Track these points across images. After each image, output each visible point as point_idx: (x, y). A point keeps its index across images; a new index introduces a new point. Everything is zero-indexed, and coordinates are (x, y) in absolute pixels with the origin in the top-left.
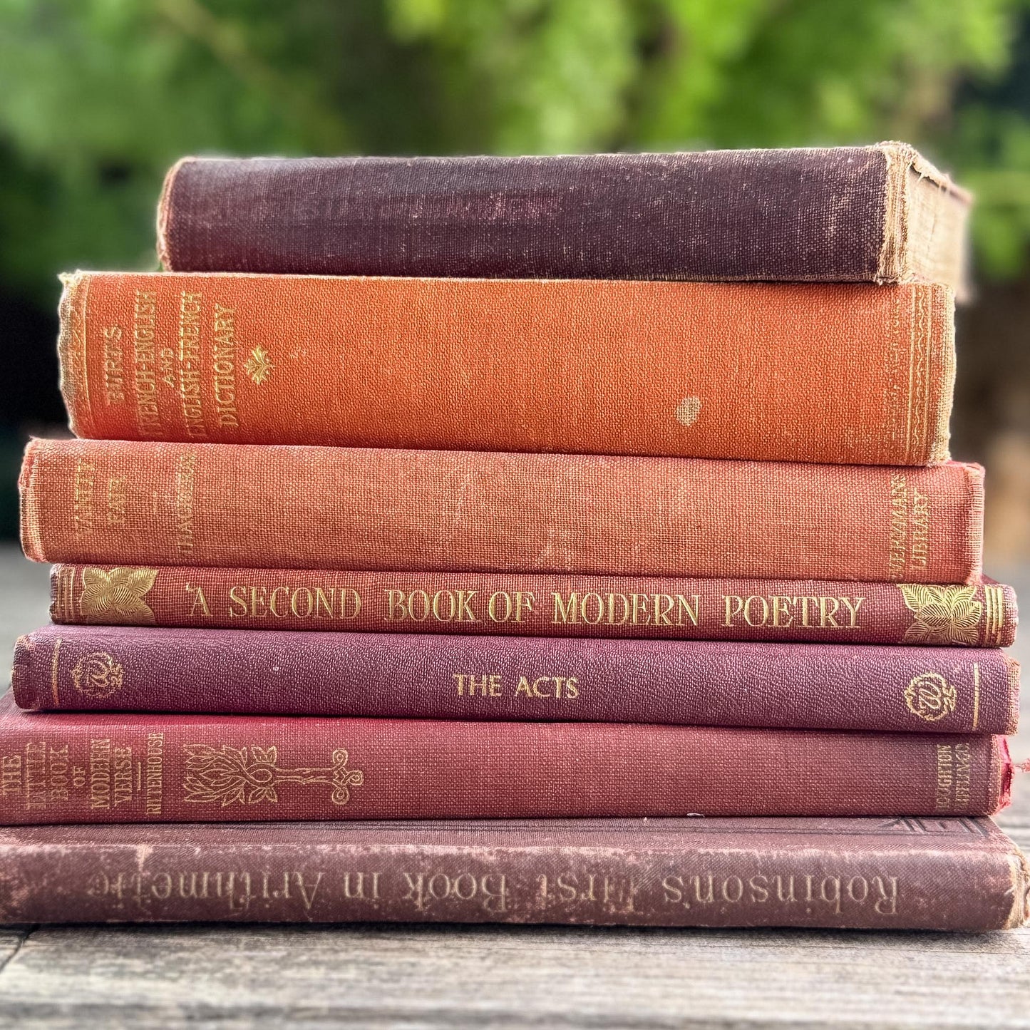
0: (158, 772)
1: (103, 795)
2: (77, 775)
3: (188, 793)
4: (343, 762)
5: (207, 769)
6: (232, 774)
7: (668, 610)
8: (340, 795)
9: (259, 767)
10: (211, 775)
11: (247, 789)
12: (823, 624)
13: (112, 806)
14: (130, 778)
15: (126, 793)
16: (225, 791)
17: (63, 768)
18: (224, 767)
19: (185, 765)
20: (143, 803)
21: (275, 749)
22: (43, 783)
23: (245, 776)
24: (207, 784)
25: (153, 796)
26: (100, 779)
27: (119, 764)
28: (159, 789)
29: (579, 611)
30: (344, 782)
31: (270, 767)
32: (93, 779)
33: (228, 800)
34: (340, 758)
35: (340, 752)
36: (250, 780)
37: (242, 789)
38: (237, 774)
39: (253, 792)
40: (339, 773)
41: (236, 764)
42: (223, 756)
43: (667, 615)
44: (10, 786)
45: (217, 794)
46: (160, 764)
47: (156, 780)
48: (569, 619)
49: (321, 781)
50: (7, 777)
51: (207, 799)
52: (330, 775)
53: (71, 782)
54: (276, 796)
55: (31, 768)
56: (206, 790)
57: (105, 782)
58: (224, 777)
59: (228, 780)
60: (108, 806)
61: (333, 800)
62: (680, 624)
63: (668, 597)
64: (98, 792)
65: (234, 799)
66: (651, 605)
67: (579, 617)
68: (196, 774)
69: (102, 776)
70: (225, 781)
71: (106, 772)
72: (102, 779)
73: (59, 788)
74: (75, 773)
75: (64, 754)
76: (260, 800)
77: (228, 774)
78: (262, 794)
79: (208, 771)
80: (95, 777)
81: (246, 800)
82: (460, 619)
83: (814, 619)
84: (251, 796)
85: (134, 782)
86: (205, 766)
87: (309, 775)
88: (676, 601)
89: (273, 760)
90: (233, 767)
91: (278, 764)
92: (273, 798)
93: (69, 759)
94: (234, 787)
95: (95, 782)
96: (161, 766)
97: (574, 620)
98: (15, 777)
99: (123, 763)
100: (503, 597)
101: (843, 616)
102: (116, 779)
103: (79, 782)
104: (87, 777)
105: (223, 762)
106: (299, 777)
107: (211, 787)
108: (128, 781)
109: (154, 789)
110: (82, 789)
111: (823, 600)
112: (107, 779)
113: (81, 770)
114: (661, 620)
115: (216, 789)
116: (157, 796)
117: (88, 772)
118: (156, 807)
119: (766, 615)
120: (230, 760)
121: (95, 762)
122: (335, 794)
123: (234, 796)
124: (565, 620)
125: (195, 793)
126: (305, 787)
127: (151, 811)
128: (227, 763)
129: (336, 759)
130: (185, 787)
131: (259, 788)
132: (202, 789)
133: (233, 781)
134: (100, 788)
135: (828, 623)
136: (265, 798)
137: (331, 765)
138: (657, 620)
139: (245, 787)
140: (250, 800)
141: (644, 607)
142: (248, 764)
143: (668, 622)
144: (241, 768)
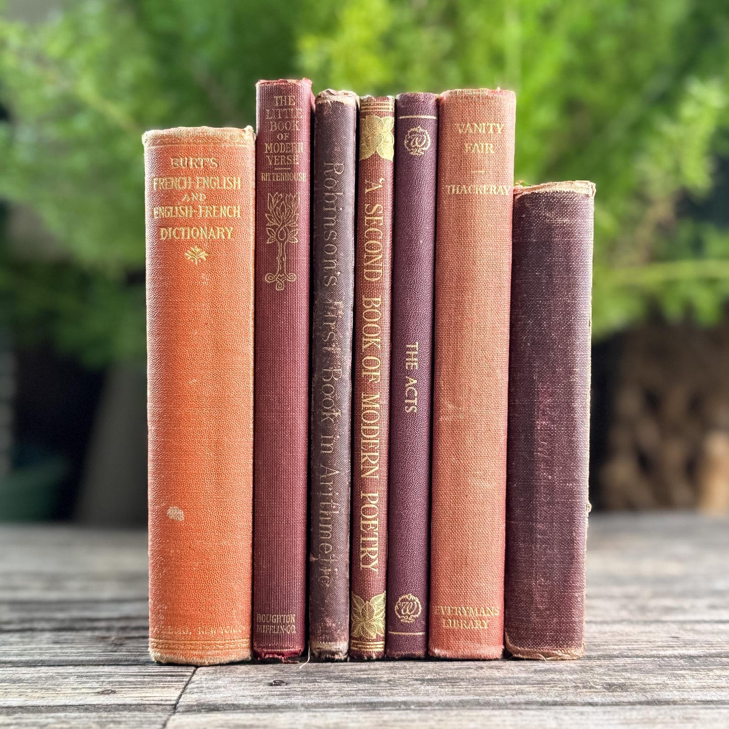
0: (285, 178)
1: (273, 149)
2: (284, 135)
3: (273, 195)
4: (289, 279)
6: (283, 218)
7: (370, 461)
8: (271, 278)
9: (287, 233)
10: (283, 206)
11: (274, 227)
12: (362, 549)
13: (267, 154)
14: (282, 164)
15: (273, 162)
16: (274, 215)
17: (288, 128)
18: (287, 214)
19: (289, 193)
20: (268, 171)
21: (297, 243)
22: (280, 117)
23: (282, 226)
24: (278, 205)
25: (271, 176)
26: (281, 147)
27: (290, 158)
28: (275, 179)
29: (369, 409)
30: (278, 279)
31: (287, 239)
33: (268, 216)
34: (291, 277)
35: (294, 277)
36: (280, 228)
37: (274, 224)
38: (283, 221)
39: (273, 230)
40: (283, 277)
41: (289, 221)
42: (293, 213)
43: (367, 460)
44: (279, 100)
45: (272, 210)
47: (280, 177)
48: (364, 403)
49: (279, 267)
50: (283, 98)
51: (269, 205)
52: (282, 272)
53: (280, 132)
54: (271, 242)
55: (288, 111)
56: (274, 204)
57: (280, 150)
58: (282, 214)
59: (280, 216)
60: (267, 152)
61: (268, 274)
62: (362, 467)
63: (377, 460)
64: (274, 147)
65: (269, 220)
66: (373, 450)
67: (365, 409)
68: (283, 199)
69: (283, 148)
70: (279, 214)
71: (286, 151)
73: (277, 126)
75: (295, 129)
76: (269, 234)
77: (283, 216)
78: (272, 235)
79: (285, 205)
80: (283, 145)
81: (269, 227)
82: (364, 339)
83: (365, 545)
84: (271, 229)
85: (280, 166)
86: (288, 204)
87: (282, 260)
88: (376, 465)
89: (291, 241)
90: (287, 219)
91: (288, 243)
93: (293, 131)
94: (276, 220)
95: (280, 145)
96: (288, 180)
97: (363, 406)
98: (284, 102)
99: (290, 160)
100: (377, 364)
101: (367, 561)
102: (282, 156)
103: (280, 137)
104: (283, 141)
105: (290, 213)
106: (281, 255)
107: (276, 207)
108: (280, 163)
109: (276, 176)
110: (276, 138)
111: (376, 549)
112: (281, 152)
113: (287, 138)
114: (364, 456)
115: (275, 210)
116: (271, 178)
117: (286, 141)
118: (265, 178)
119: (368, 517)
120: (291, 217)
121: (291, 145)
122: (271, 275)
123: (271, 220)
124: (364, 400)
125: (273, 199)
126: (275, 258)
127: (264, 175)
128: (289, 215)
129: (291, 275)
130: (277, 193)
131: (275, 234)
132: (275, 202)
133: (279, 219)
134: (276, 148)
135: (363, 552)
136: (269, 237)
137: (288, 272)
138: (364, 454)
139: (276, 226)
141: (371, 446)
142: (288, 227)
143: (363, 461)
144: (286, 223)
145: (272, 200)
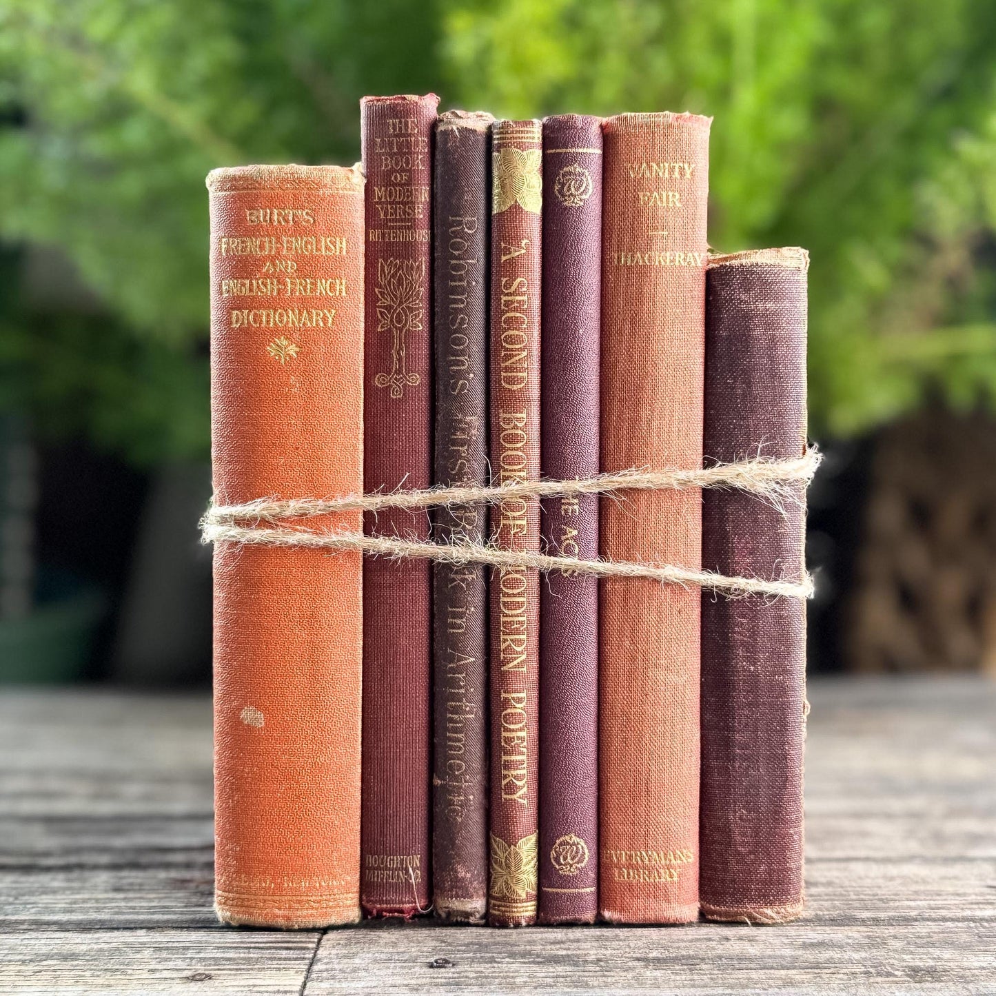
0: (403, 238)
1: (385, 195)
2: (401, 176)
3: (386, 261)
4: (410, 382)
5: (405, 276)
6: (401, 294)
7: (514, 646)
8: (383, 380)
9: (406, 316)
10: (400, 279)
11: (388, 308)
12: (505, 772)
13: (377, 203)
14: (398, 217)
15: (386, 214)
16: (387, 290)
17: (407, 165)
18: (406, 289)
19: (409, 258)
20: (379, 226)
21: (420, 329)
22: (395, 150)
23: (399, 305)
24: (393, 276)
25: (383, 235)
26: (398, 193)
27: (409, 208)
28: (389, 239)
29: (511, 573)
30: (393, 382)
31: (406, 324)
32: (398, 188)
33: (380, 292)
34: (413, 379)
35: (417, 379)
36: (396, 309)
37: (388, 303)
38: (401, 299)
39: (386, 312)
40: (402, 378)
41: (409, 298)
42: (415, 288)
43: (509, 646)
44: (394, 125)
45: (385, 283)
46: (410, 239)
47: (396, 236)
49: (394, 365)
50: (400, 122)
51: (381, 276)
52: (399, 372)
53: (396, 171)
54: (383, 330)
55: (407, 140)
56: (388, 274)
57: (396, 197)
58: (398, 289)
59: (396, 292)
60: (377, 200)
61: (380, 374)
62: (502, 655)
63: (524, 646)
64: (388, 192)
65: (380, 297)
66: (517, 632)
67: (506, 573)
68: (401, 267)
69: (400, 195)
70: (394, 289)
71: (404, 198)
73: (391, 162)
74: (403, 174)
75: (418, 166)
76: (380, 317)
77: (401, 292)
78: (384, 319)
79: (403, 276)
80: (400, 190)
81: (381, 307)
82: (502, 473)
83: (508, 766)
84: (383, 310)
85: (395, 220)
86: (408, 274)
87: (399, 354)
88: (522, 653)
89: (412, 328)
90: (406, 296)
91: (408, 332)
92: (382, 327)
93: (415, 170)
94: (391, 297)
95: (395, 189)
96: (408, 240)
98: (400, 128)
99: (410, 211)
100: (522, 508)
101: (512, 789)
102: (398, 206)
103: (396, 178)
104: (400, 185)
105: (411, 288)
106: (398, 347)
107: (390, 279)
108: (396, 215)
109: (389, 235)
110: (390, 179)
111: (524, 772)
112: (397, 200)
113: (405, 179)
114: (505, 640)
115: (389, 283)
116: (384, 238)
117: (405, 184)
118: (375, 237)
119: (512, 727)
120: (412, 293)
121: (412, 190)
122: (384, 376)
123: (383, 297)
125: (386, 267)
126: (389, 352)
127: (372, 232)
128: (410, 291)
129: (412, 376)
130: (391, 259)
131: (389, 317)
132: (389, 272)
133: (395, 296)
134: (390, 193)
135: (506, 777)
136: (381, 322)
137: (407, 372)
138: (506, 637)
139: (390, 305)
140: (380, 309)
141: (515, 626)
142: (408, 307)
143: (503, 647)
144: (405, 302)
145: (385, 269)
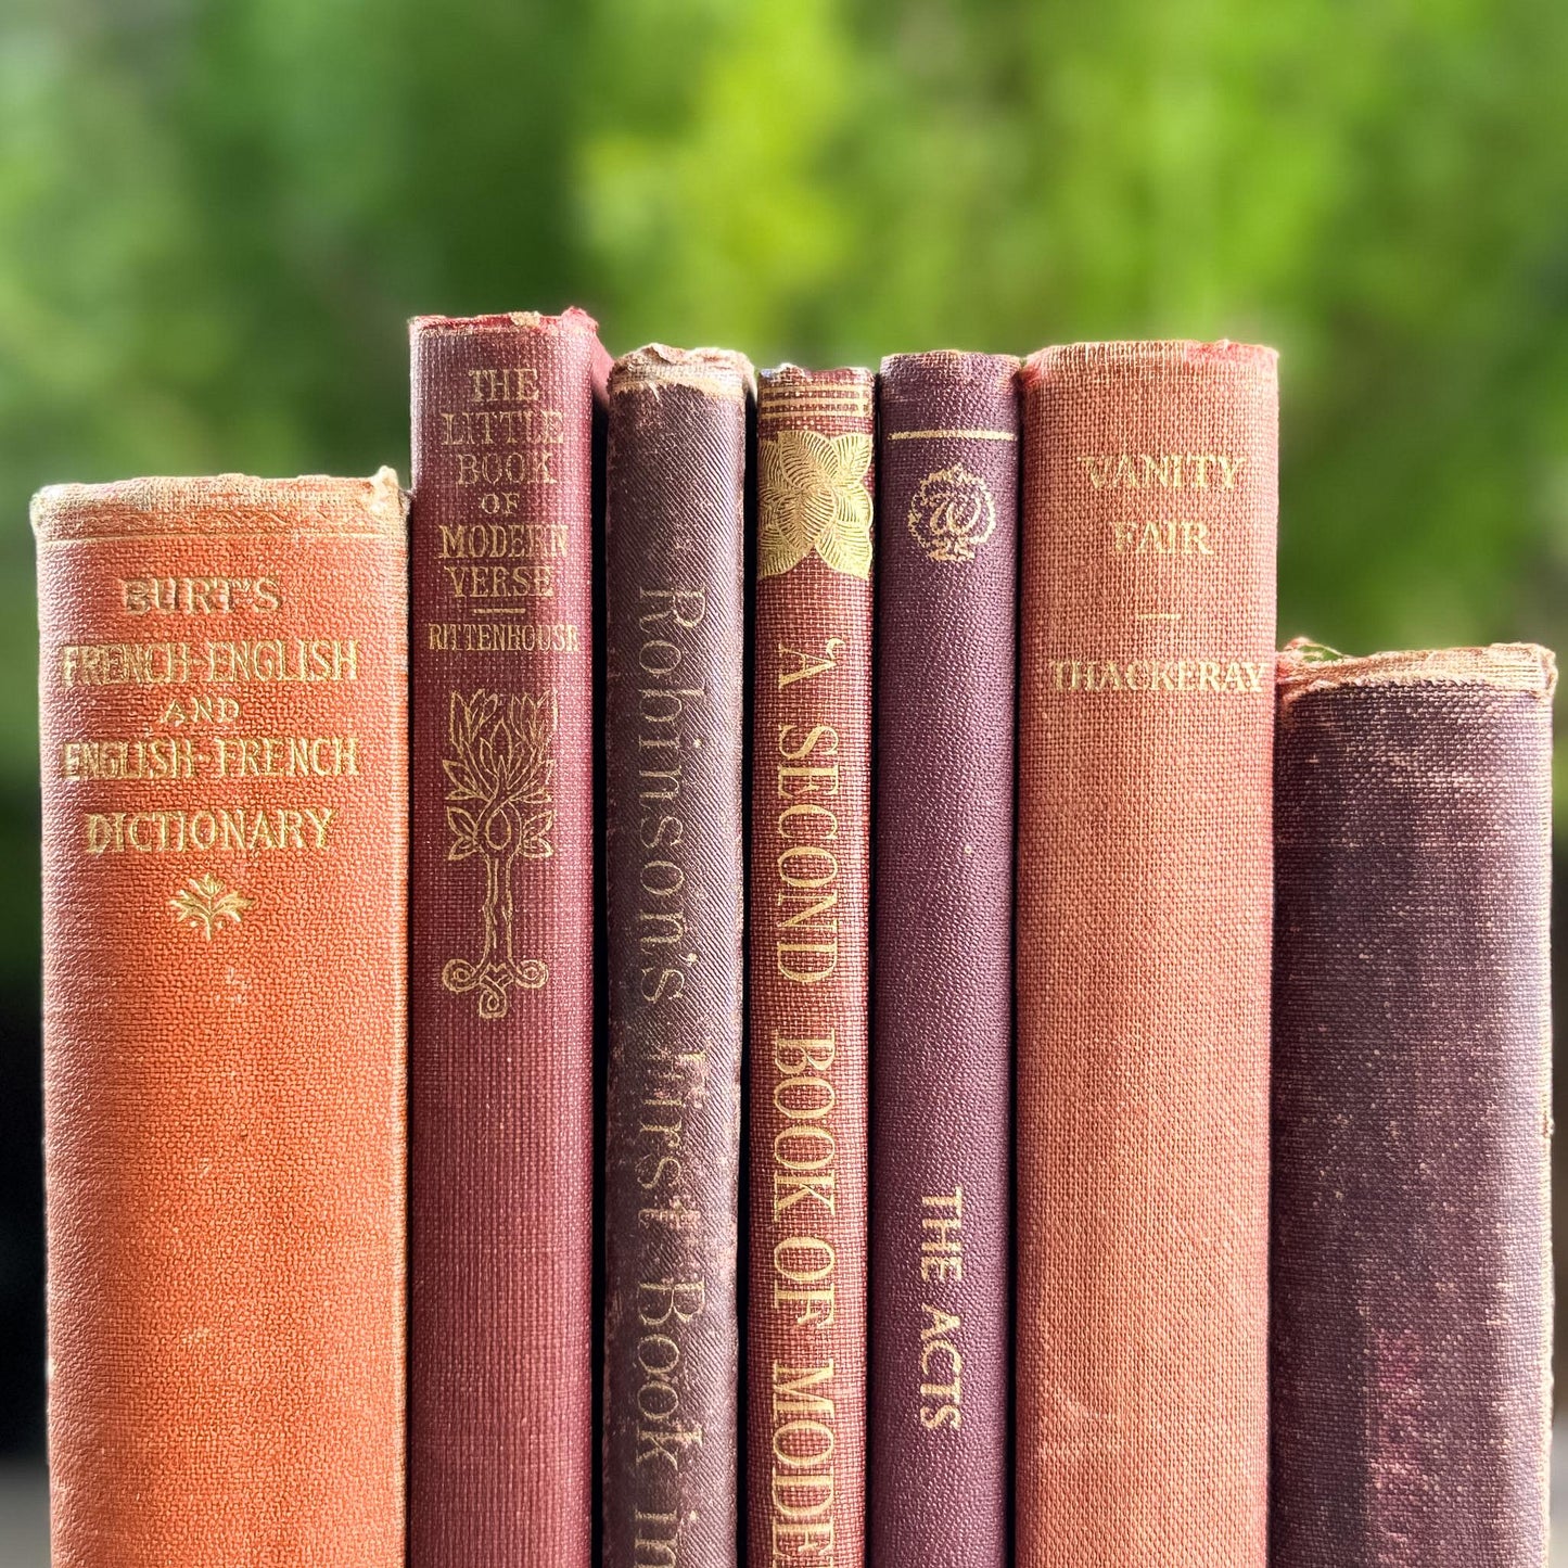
0: (506, 642)
1: (466, 545)
2: (503, 499)
3: (467, 698)
4: (523, 980)
5: (512, 732)
6: (502, 775)
8: (462, 975)
9: (515, 825)
10: (501, 736)
11: (473, 806)
13: (447, 562)
14: (496, 594)
15: (467, 588)
16: (470, 763)
17: (516, 475)
19: (520, 691)
20: (450, 617)
21: (547, 855)
22: (488, 440)
23: (498, 800)
24: (484, 732)
25: (461, 636)
26: (495, 538)
27: (521, 574)
28: (475, 646)
29: (798, 1417)
30: (485, 981)
31: (514, 845)
32: (494, 528)
33: (453, 769)
34: (530, 972)
35: (541, 973)
36: (491, 809)
37: (474, 795)
38: (503, 784)
39: (467, 814)
40: (504, 971)
41: (521, 784)
42: (536, 759)
44: (485, 383)
45: (466, 749)
46: (521, 646)
47: (491, 639)
48: (782, 1398)
49: (488, 938)
50: (499, 377)
51: (457, 733)
52: (497, 956)
53: (490, 489)
54: (461, 856)
55: (515, 419)
56: (472, 728)
57: (490, 548)
58: (497, 760)
59: (491, 770)
60: (446, 555)
61: (453, 962)
64: (471, 537)
65: (454, 780)
66: (813, 1560)
67: (785, 1419)
68: (502, 712)
69: (500, 543)
70: (487, 761)
71: (509, 551)
72: (495, 542)
73: (478, 467)
74: (507, 496)
75: (541, 477)
76: (453, 828)
77: (501, 769)
78: (464, 831)
79: (508, 732)
80: (500, 533)
81: (454, 804)
82: (778, 1179)
84: (460, 811)
85: (490, 602)
86: (518, 726)
87: (499, 916)
89: (528, 851)
90: (515, 778)
91: (520, 860)
92: (457, 852)
93: (532, 484)
94: (478, 780)
95: (489, 531)
96: (518, 648)
97: (778, 1406)
98: (500, 390)
99: (524, 581)
100: (824, 1262)
102: (496, 569)
103: (490, 503)
104: (500, 519)
105: (526, 760)
106: (495, 899)
107: (477, 739)
108: (491, 591)
109: (475, 637)
110: (476, 509)
112: (494, 554)
113: (512, 507)
115: (475, 747)
116: (461, 643)
117: (511, 520)
118: (441, 640)
120: (528, 772)
121: (526, 531)
122: (462, 966)
123: (462, 782)
124: (781, 1389)
125: (467, 710)
126: (476, 909)
127: (436, 631)
128: (521, 767)
129: (529, 965)
130: (480, 691)
131: (475, 826)
132: (476, 722)
133: (489, 778)
134: (478, 538)
136: (456, 838)
137: (518, 956)
139: (478, 800)
140: (454, 809)
141: (807, 1546)
142: (520, 806)
144: (513, 791)
145: (465, 716)
